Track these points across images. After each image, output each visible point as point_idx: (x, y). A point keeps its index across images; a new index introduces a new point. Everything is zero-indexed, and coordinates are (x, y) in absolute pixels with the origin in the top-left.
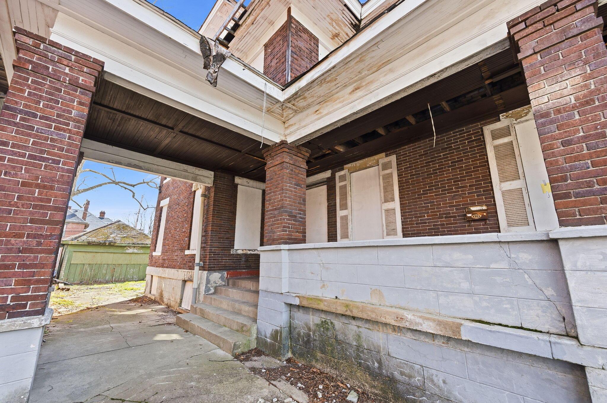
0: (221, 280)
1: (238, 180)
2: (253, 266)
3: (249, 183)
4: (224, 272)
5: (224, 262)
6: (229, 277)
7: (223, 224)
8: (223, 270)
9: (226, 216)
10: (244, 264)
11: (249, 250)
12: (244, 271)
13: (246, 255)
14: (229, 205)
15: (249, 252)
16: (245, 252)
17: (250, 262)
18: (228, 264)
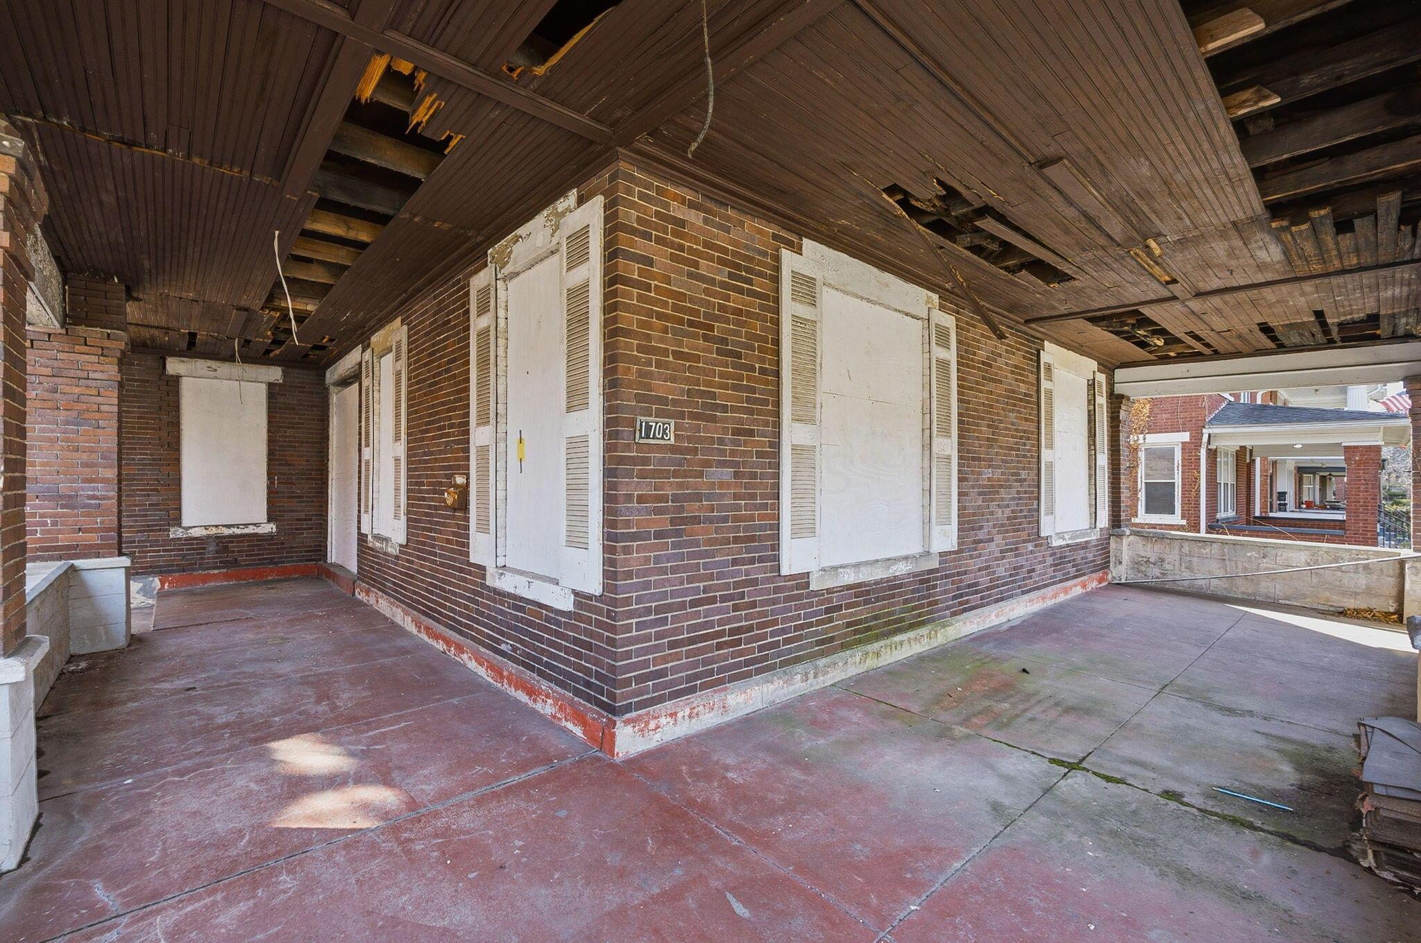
0: (144, 595)
1: (174, 366)
2: (244, 561)
3: (215, 370)
4: (151, 579)
5: (151, 557)
6: (166, 587)
7: (138, 475)
8: (149, 574)
9: (146, 454)
10: (216, 558)
11: (229, 526)
12: (216, 572)
13: (219, 539)
14: (152, 429)
15: (227, 532)
16: (213, 531)
17: (234, 552)
18: (163, 561)
